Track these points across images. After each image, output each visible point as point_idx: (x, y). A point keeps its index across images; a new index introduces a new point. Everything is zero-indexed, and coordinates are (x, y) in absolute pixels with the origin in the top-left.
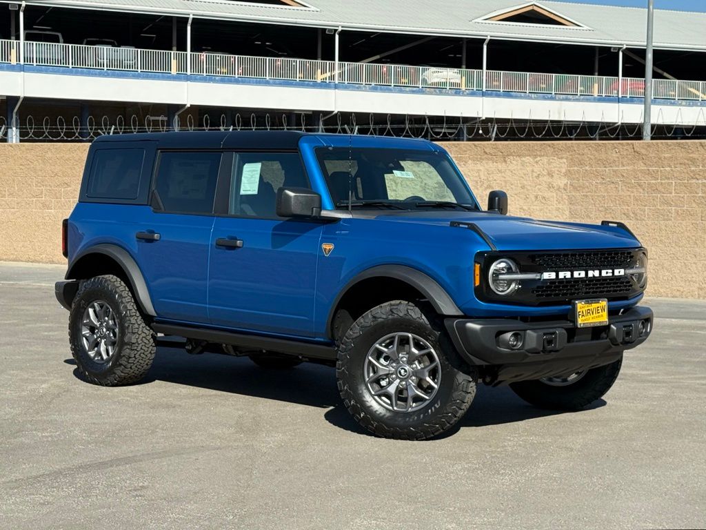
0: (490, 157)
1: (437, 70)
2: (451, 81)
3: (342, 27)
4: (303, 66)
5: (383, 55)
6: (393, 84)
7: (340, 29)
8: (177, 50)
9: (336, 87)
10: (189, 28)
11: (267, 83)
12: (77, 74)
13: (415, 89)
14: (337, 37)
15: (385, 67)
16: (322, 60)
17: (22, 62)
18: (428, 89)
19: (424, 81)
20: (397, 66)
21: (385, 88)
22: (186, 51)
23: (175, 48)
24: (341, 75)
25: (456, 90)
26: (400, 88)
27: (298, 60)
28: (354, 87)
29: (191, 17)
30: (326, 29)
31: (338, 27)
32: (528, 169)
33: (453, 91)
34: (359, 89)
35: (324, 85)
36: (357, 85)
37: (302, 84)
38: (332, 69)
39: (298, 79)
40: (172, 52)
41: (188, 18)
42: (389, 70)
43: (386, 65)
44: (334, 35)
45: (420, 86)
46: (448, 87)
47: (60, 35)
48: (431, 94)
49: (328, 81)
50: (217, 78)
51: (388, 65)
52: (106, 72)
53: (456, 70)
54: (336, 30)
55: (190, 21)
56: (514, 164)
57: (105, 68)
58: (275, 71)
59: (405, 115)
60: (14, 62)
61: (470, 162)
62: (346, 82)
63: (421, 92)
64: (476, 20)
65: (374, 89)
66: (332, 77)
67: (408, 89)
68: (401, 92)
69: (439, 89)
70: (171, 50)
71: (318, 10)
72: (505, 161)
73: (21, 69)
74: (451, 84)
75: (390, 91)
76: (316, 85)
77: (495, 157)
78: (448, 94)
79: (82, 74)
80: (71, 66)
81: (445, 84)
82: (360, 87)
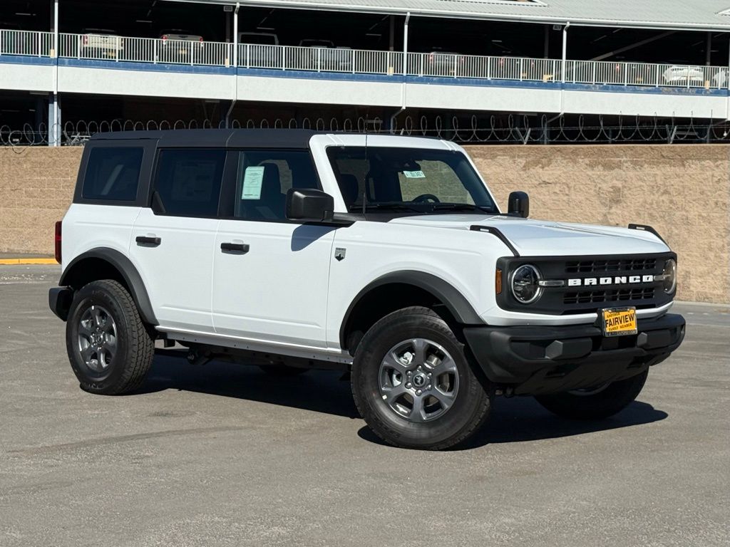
0: (668, 160)
1: (677, 68)
2: (693, 79)
3: (571, 22)
4: (527, 65)
5: (616, 52)
6: (626, 83)
7: (568, 24)
8: (394, 50)
9: (563, 87)
10: (406, 27)
11: (488, 84)
12: (289, 76)
13: (650, 88)
14: (565, 33)
15: (618, 65)
16: (549, 58)
17: (235, 65)
18: (665, 89)
19: (662, 79)
20: (632, 63)
21: (618, 88)
22: (403, 51)
23: (392, 48)
24: (569, 74)
25: (698, 89)
26: (634, 89)
27: (522, 59)
28: (583, 87)
29: (409, 14)
30: (553, 25)
31: (566, 22)
32: (708, 173)
33: (695, 90)
34: (588, 89)
35: (550, 85)
36: (586, 85)
37: (525, 85)
38: (559, 67)
39: (521, 79)
40: (388, 52)
41: (405, 16)
42: (623, 68)
43: (619, 63)
44: (562, 32)
45: (657, 85)
46: (688, 86)
47: (275, 36)
48: (669, 93)
49: (554, 81)
50: (435, 79)
51: (621, 63)
52: (319, 74)
53: (698, 67)
54: (563, 26)
55: (407, 20)
56: (693, 168)
57: (319, 70)
58: (496, 71)
59: (635, 117)
60: (227, 64)
61: (646, 166)
62: (574, 82)
63: (658, 91)
64: (723, 12)
65: (605, 89)
66: (559, 77)
67: (642, 88)
68: (635, 91)
69: (678, 88)
70: (388, 50)
71: (546, 5)
72: (684, 165)
73: (235, 72)
74: (692, 83)
75: (623, 91)
76: (541, 85)
77: (672, 161)
78: (687, 93)
79: (295, 76)
80: (284, 68)
81: (685, 82)
82: (590, 87)
